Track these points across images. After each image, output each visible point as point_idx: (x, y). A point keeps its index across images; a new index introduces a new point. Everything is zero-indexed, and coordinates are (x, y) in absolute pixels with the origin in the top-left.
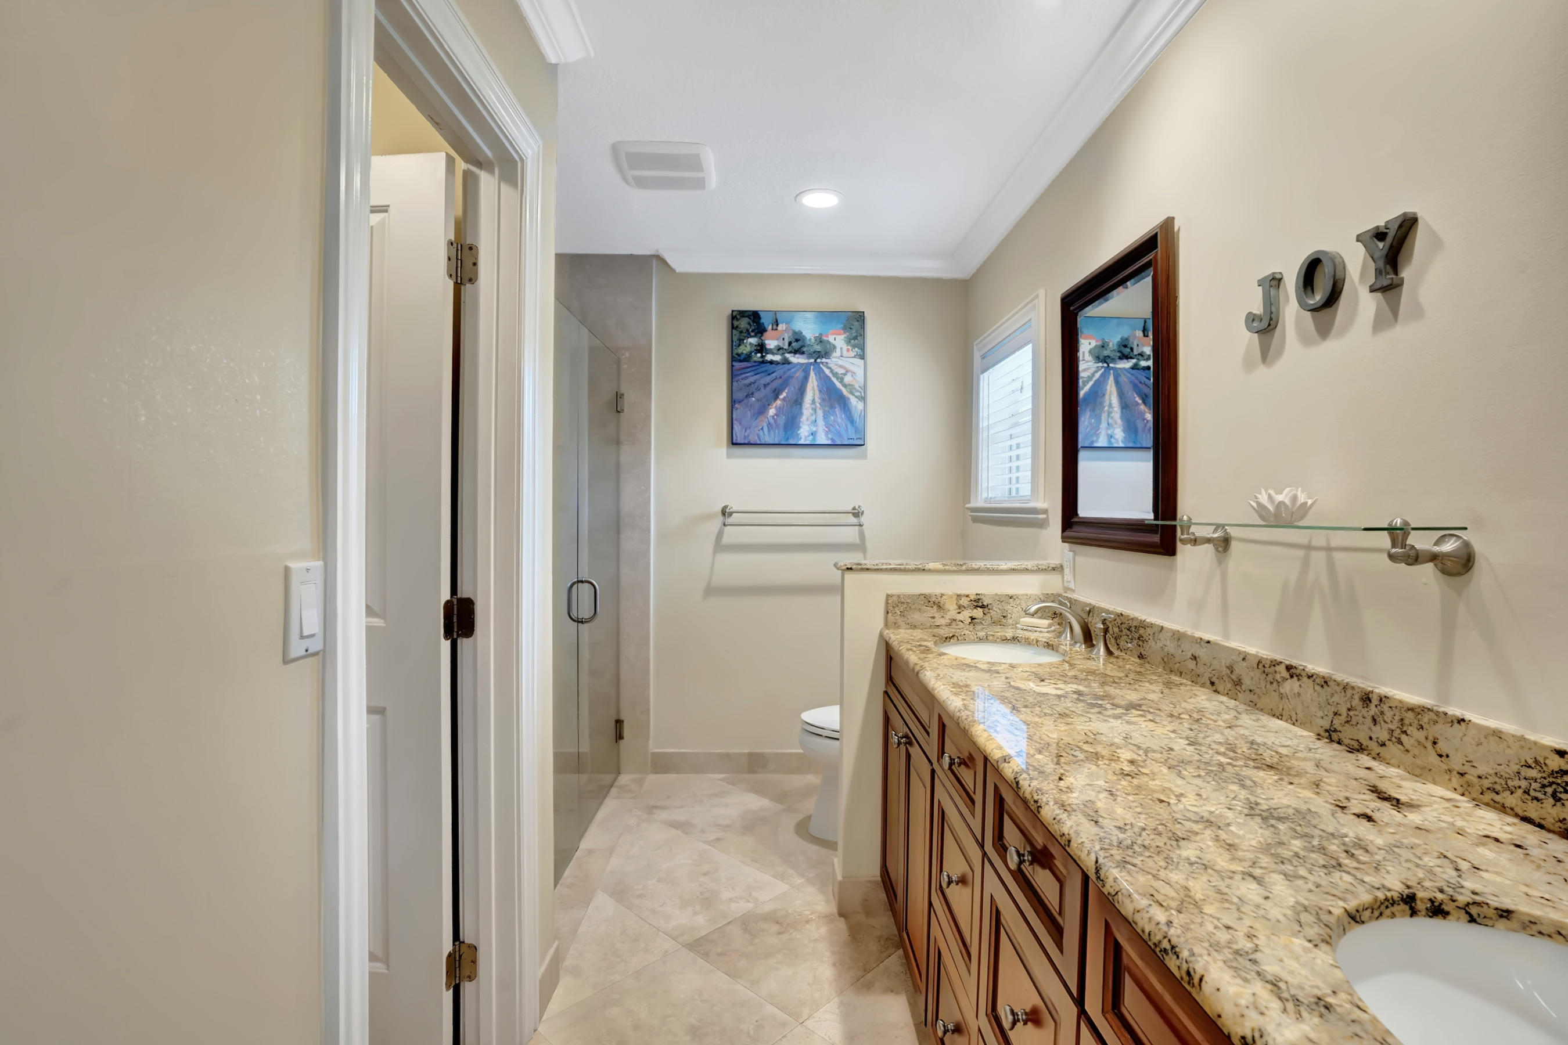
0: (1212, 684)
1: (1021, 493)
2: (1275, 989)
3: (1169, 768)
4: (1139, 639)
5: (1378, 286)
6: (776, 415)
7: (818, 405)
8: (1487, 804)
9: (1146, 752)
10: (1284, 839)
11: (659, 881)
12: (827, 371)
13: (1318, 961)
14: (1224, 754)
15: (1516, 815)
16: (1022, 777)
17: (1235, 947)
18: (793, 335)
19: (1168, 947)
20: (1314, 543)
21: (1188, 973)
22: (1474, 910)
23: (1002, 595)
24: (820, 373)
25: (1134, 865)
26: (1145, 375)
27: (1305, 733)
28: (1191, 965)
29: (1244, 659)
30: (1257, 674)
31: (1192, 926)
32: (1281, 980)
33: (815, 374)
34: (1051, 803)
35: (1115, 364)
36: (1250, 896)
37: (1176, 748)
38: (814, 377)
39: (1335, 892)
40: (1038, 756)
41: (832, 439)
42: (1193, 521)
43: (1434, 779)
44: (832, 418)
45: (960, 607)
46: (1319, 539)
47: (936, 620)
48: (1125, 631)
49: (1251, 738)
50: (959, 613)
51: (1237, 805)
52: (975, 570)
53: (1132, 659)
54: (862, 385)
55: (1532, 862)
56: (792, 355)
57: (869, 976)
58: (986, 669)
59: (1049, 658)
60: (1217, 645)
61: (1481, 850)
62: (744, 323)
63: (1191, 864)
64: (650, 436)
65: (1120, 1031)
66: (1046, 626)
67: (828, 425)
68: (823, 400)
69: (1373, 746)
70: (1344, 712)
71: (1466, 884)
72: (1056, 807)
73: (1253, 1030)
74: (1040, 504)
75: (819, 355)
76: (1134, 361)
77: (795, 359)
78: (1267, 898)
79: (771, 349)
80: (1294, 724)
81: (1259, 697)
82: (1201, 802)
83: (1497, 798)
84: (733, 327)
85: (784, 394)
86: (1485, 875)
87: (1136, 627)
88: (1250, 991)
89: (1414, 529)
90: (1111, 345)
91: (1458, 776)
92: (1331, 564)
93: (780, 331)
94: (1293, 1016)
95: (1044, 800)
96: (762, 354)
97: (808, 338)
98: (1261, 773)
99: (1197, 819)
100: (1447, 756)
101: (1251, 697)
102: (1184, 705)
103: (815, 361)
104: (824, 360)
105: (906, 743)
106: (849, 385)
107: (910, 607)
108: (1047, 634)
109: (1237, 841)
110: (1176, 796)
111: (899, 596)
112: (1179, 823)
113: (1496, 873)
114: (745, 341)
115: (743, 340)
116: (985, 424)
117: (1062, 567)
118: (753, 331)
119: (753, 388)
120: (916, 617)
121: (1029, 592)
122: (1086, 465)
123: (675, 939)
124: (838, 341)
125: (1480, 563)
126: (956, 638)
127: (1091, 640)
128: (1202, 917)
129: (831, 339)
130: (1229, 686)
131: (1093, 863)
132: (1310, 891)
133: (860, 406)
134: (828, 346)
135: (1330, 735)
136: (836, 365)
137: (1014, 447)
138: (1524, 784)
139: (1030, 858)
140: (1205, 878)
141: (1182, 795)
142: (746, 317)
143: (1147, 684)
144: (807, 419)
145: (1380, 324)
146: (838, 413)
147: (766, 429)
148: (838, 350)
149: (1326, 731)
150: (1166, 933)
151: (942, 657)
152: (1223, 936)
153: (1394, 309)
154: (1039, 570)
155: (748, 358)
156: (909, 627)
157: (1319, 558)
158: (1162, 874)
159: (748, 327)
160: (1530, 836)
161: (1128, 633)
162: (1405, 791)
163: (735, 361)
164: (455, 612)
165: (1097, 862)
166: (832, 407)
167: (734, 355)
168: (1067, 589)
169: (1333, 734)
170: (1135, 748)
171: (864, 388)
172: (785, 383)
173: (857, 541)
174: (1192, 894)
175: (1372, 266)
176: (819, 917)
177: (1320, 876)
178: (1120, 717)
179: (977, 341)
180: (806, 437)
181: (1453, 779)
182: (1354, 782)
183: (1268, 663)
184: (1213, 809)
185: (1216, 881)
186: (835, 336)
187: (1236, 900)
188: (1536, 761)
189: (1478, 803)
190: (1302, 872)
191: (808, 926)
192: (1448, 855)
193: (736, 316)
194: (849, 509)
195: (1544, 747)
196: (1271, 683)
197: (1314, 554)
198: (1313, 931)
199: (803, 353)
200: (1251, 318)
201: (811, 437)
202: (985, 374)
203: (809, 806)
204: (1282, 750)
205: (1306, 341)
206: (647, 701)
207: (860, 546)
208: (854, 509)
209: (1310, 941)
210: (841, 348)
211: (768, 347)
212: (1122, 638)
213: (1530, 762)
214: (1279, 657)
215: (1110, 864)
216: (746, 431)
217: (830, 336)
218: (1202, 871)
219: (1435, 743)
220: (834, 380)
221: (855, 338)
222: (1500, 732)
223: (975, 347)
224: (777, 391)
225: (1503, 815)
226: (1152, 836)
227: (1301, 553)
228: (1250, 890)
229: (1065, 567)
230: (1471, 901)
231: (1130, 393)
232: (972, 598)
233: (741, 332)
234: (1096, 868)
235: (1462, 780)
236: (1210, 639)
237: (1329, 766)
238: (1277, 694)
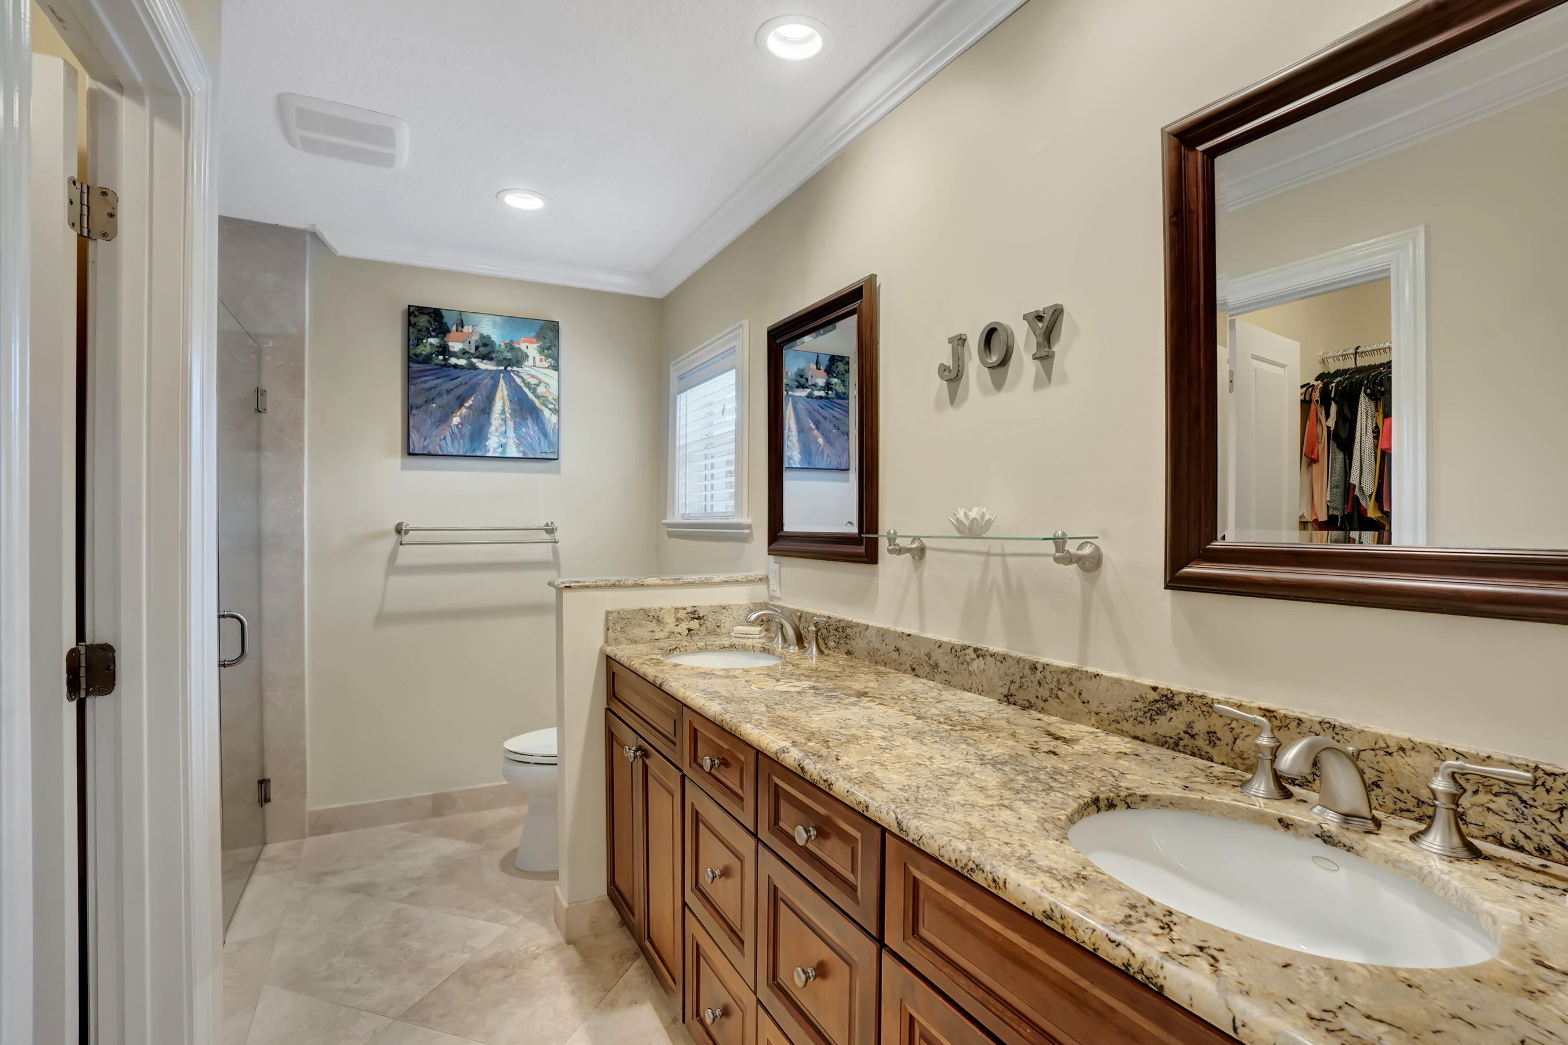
0: (914, 670)
1: (715, 510)
2: (1052, 875)
3: (913, 739)
4: (846, 637)
5: (1038, 355)
6: (461, 424)
7: (508, 415)
8: (1113, 732)
9: (890, 729)
10: (1012, 776)
11: (347, 955)
12: (518, 380)
13: (1067, 851)
14: (945, 723)
15: (1130, 736)
16: (805, 762)
17: (1016, 854)
18: (480, 338)
19: (974, 867)
20: (993, 551)
21: (994, 881)
22: (1129, 800)
23: (715, 606)
24: (510, 382)
25: (926, 815)
26: (818, 403)
27: (991, 700)
28: (994, 874)
29: (940, 646)
30: (950, 658)
31: (984, 848)
32: (1053, 869)
33: (505, 382)
34: (841, 780)
35: (793, 392)
36: (1010, 820)
37: (910, 723)
38: (504, 386)
39: (1057, 806)
40: (810, 744)
41: (524, 453)
42: (898, 534)
43: (1080, 720)
44: (524, 430)
45: (678, 620)
46: (996, 547)
47: (655, 633)
48: (833, 632)
49: (957, 708)
50: (677, 625)
51: (971, 759)
52: (691, 583)
53: (841, 656)
54: (556, 397)
55: (1147, 763)
56: (480, 360)
57: (611, 995)
58: (724, 675)
59: (765, 662)
60: (916, 636)
61: (1121, 761)
62: (423, 321)
63: (963, 806)
64: (302, 441)
65: (922, 949)
66: (758, 633)
67: (519, 437)
68: (514, 410)
69: (1040, 703)
70: (1018, 680)
71: (1121, 784)
72: (846, 782)
73: (1050, 904)
74: (745, 520)
75: (509, 363)
76: (809, 390)
77: (483, 365)
78: (1020, 819)
79: (455, 352)
80: (980, 694)
81: (953, 676)
82: (946, 761)
83: (1119, 726)
84: (410, 324)
85: (470, 402)
86: (1128, 776)
87: (843, 628)
88: (1039, 880)
89: (1070, 538)
90: (789, 374)
91: (1095, 715)
92: (1005, 566)
93: (466, 333)
94: (1069, 889)
95: (833, 778)
96: (444, 356)
97: (498, 344)
98: (976, 733)
99: (950, 773)
100: (1088, 702)
101: (946, 677)
102: (898, 688)
103: (506, 368)
104: (515, 368)
105: (641, 756)
106: (542, 396)
107: (630, 623)
108: (760, 640)
109: (983, 784)
110: (928, 759)
111: (619, 612)
112: (940, 778)
113: (1133, 774)
114: (424, 341)
115: (423, 339)
116: (683, 442)
117: (767, 577)
118: (433, 330)
119: (434, 392)
120: (637, 632)
121: (740, 602)
122: (791, 485)
123: (383, 1014)
124: (531, 350)
125: (1105, 560)
126: (678, 650)
127: (802, 642)
128: (988, 841)
129: (523, 346)
130: (927, 669)
131: (894, 819)
132: (1043, 808)
133: (554, 419)
134: (520, 354)
135: (1008, 699)
136: (528, 374)
137: (709, 467)
138: (1134, 713)
139: (815, 832)
140: (976, 814)
141: (931, 757)
142: (425, 314)
143: (863, 675)
144: (496, 430)
145: (1038, 384)
146: (529, 425)
147: (448, 439)
148: (531, 359)
149: (1005, 696)
150: (970, 857)
151: (678, 668)
152: (1006, 850)
153: (1048, 373)
154: (749, 581)
155: (427, 359)
156: (630, 642)
157: (995, 562)
158: (947, 816)
159: (428, 325)
160: (1141, 747)
161: (836, 633)
162: (1066, 732)
163: (412, 362)
164: (83, 664)
165: (897, 818)
166: (524, 418)
167: (411, 355)
168: (772, 598)
169: (1010, 698)
170: (880, 727)
171: (558, 400)
172: (472, 391)
173: (551, 558)
174: (974, 826)
175: (1034, 341)
176: (546, 950)
177: (1043, 797)
178: (857, 704)
179: (674, 362)
180: (495, 449)
181: (1092, 718)
182: (1035, 730)
183: (959, 647)
184: (957, 764)
185: (984, 814)
186: (527, 344)
187: (1002, 824)
188: (1141, 696)
189: (1107, 731)
190: (1032, 797)
191: (536, 962)
192: (1105, 768)
193: (414, 312)
194: (542, 524)
195: (1145, 686)
196: (962, 664)
197: (992, 559)
198: (1056, 833)
199: (491, 359)
200: (943, 369)
201: (500, 450)
202: (682, 395)
203: (514, 839)
204: (983, 715)
205: (985, 392)
206: (303, 753)
207: (553, 564)
208: (547, 525)
209: (1057, 840)
210: (534, 358)
211: (451, 349)
212: (831, 638)
213: (1137, 697)
214: (967, 643)
215: (908, 817)
216: (425, 440)
217: (522, 344)
218: (971, 809)
219: (1080, 694)
220: (526, 390)
221: (549, 348)
222: (1120, 680)
223: (671, 367)
224: (462, 398)
225: (1123, 737)
226: (927, 791)
227: (982, 558)
228: (1006, 815)
229: (770, 577)
230: (1127, 794)
231: (805, 419)
232: (689, 610)
233: (420, 330)
234: (898, 823)
235: (1098, 718)
236: (910, 633)
237: (1015, 722)
238: (967, 672)
